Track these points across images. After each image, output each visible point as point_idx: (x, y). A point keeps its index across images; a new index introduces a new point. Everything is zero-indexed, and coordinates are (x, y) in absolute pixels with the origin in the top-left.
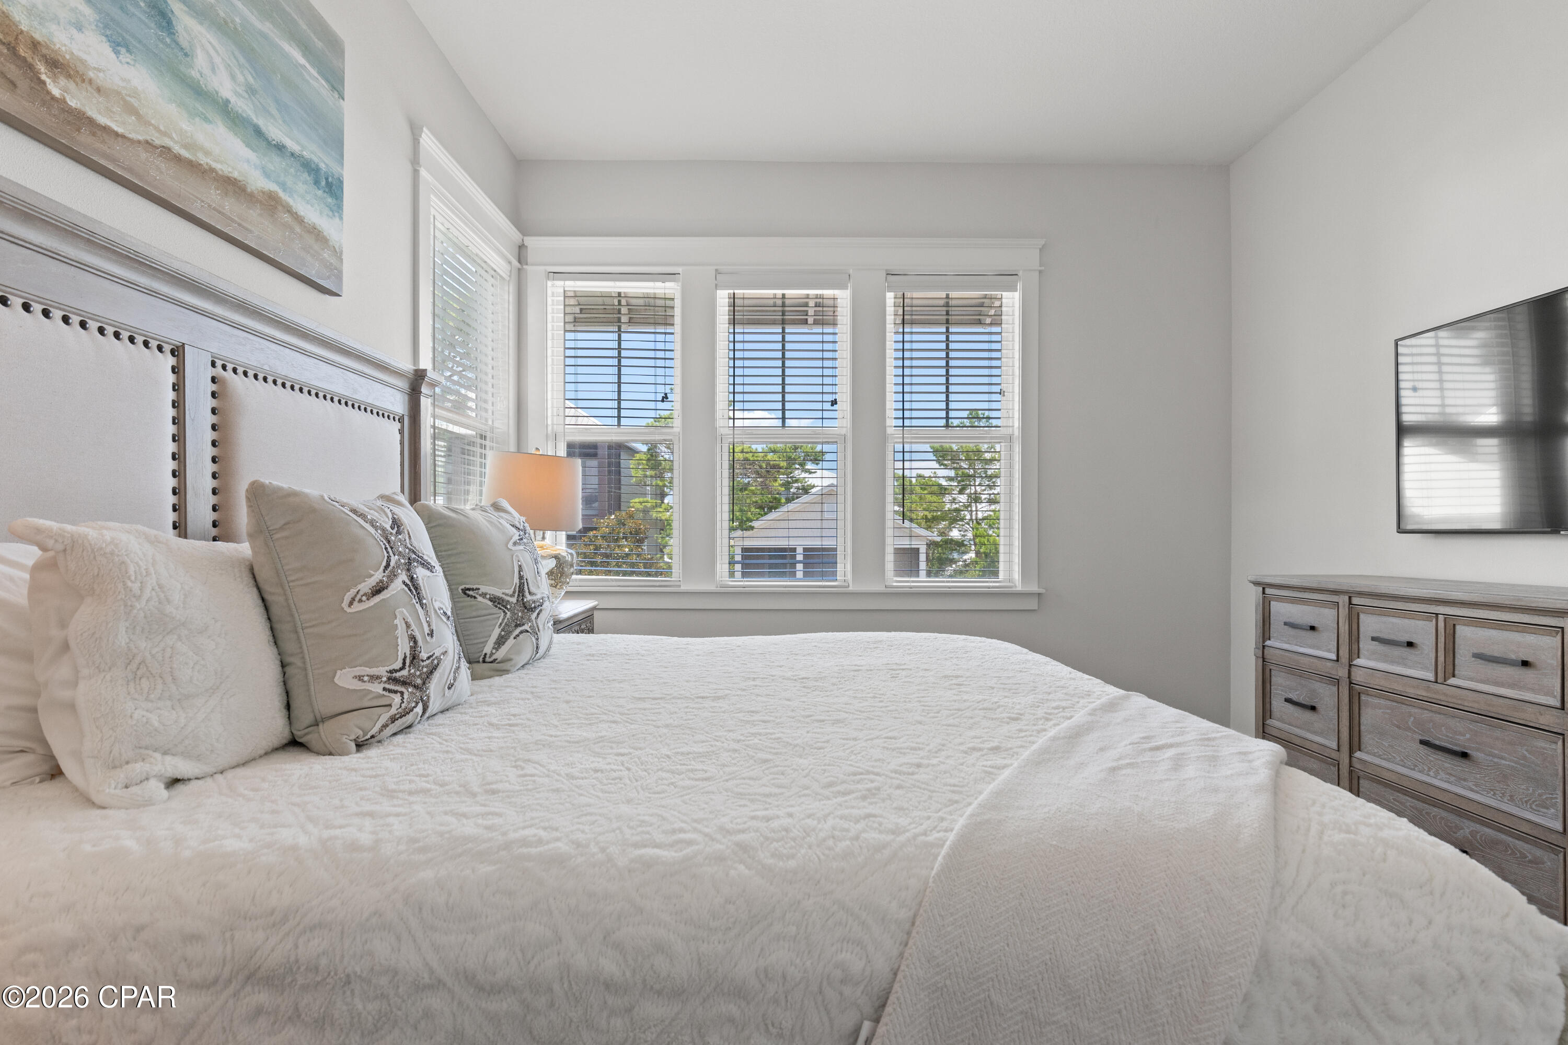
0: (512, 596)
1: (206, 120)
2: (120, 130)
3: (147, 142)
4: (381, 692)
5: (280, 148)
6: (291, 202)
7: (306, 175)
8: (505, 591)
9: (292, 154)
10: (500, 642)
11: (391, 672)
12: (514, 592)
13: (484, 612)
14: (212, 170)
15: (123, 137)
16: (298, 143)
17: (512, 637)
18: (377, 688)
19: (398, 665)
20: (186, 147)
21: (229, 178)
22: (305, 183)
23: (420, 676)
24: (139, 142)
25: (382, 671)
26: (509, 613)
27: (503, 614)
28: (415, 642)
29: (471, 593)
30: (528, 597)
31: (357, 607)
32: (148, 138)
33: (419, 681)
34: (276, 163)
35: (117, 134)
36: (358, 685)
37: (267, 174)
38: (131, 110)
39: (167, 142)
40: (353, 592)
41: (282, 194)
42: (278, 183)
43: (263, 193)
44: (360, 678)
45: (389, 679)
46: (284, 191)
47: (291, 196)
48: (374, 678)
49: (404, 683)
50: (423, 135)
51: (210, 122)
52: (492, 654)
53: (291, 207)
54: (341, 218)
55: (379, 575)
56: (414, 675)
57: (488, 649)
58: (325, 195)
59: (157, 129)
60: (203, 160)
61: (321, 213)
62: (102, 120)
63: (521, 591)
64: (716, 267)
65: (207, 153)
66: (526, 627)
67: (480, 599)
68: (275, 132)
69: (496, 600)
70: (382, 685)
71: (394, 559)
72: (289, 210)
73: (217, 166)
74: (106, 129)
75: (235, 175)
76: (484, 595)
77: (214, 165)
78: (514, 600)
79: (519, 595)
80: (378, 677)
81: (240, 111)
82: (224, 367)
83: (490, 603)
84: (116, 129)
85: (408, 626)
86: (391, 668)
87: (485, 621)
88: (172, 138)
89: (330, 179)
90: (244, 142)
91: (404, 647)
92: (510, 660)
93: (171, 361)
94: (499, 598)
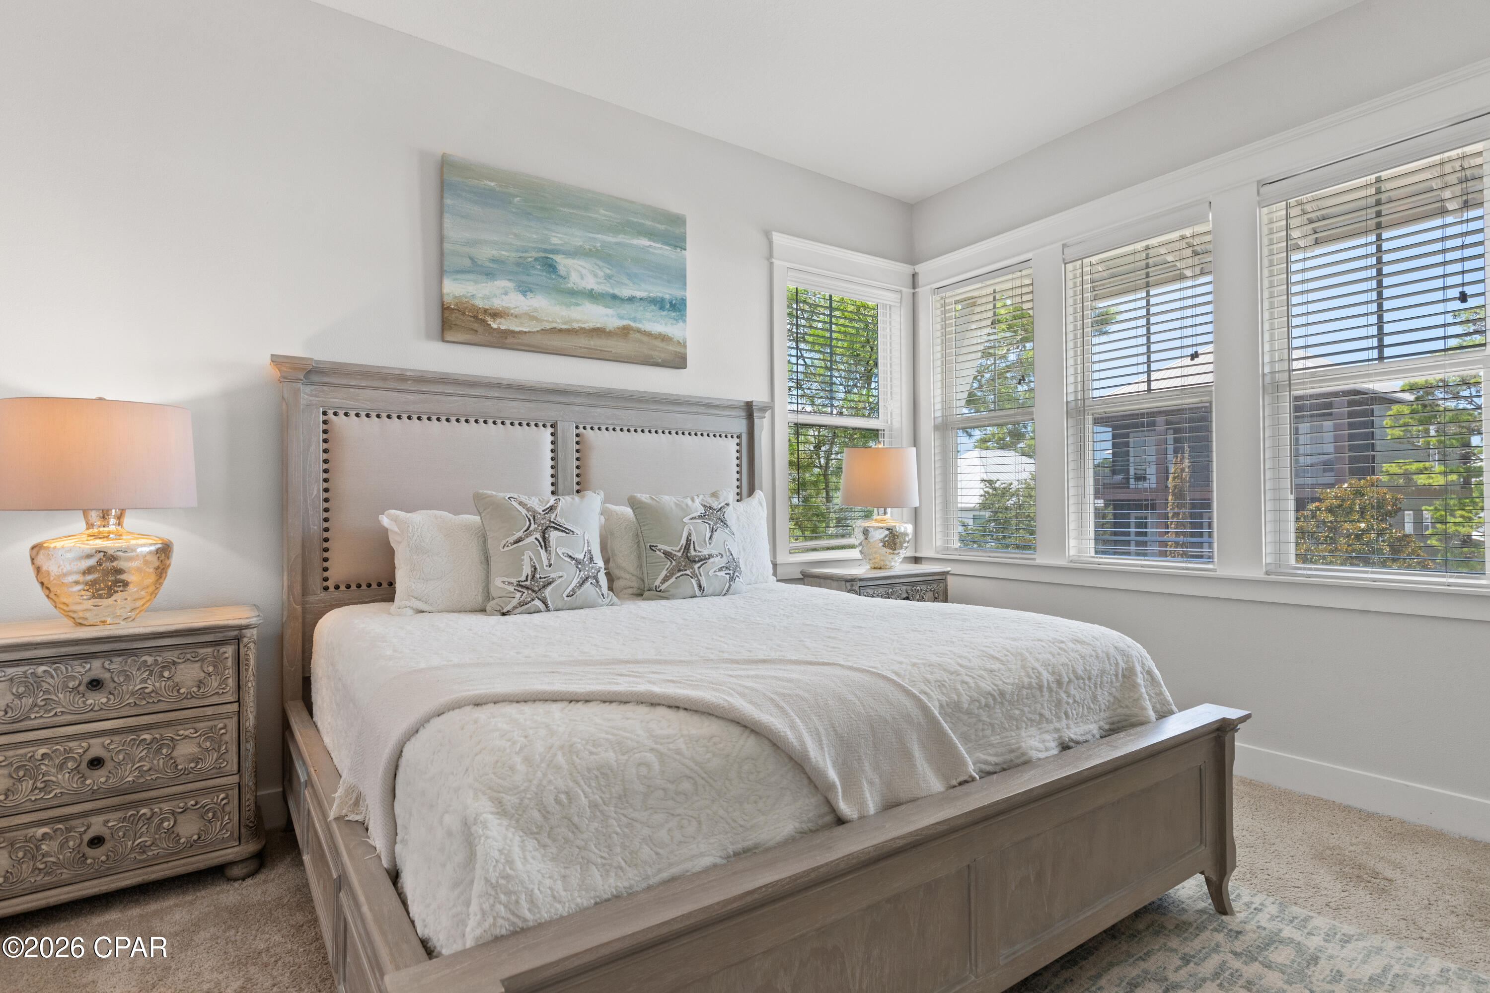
0: (679, 551)
1: (578, 305)
2: (527, 330)
3: (542, 330)
4: (513, 590)
5: (631, 299)
6: (640, 326)
7: (653, 307)
8: (676, 549)
9: (641, 299)
10: (665, 580)
11: (519, 582)
12: (680, 549)
13: (658, 560)
14: (582, 329)
15: (529, 332)
16: (645, 291)
17: (674, 577)
18: (511, 588)
19: (523, 578)
20: (565, 323)
21: (593, 329)
22: (653, 311)
23: (538, 586)
24: (538, 331)
25: (514, 580)
26: (674, 563)
27: (669, 563)
28: (535, 569)
29: (653, 548)
30: (693, 553)
31: (506, 549)
32: (543, 328)
33: (536, 589)
34: (627, 309)
35: (526, 332)
36: (502, 585)
37: (621, 317)
38: (533, 318)
39: (554, 325)
40: (504, 542)
41: (633, 324)
42: (630, 319)
43: (618, 328)
44: (504, 582)
45: (517, 585)
46: (635, 321)
47: (640, 322)
48: (510, 583)
49: (527, 588)
50: (774, 237)
51: (581, 305)
52: (659, 586)
53: (640, 329)
54: (685, 321)
55: (520, 534)
56: (534, 585)
57: (657, 583)
58: (670, 312)
59: (548, 321)
60: (576, 325)
61: (666, 324)
62: (517, 329)
63: (687, 548)
64: (1063, 242)
65: (578, 321)
66: (688, 572)
67: (658, 552)
68: (626, 292)
69: (667, 555)
70: (514, 587)
71: (533, 526)
72: (639, 331)
73: (586, 326)
74: (520, 332)
75: (598, 325)
76: (660, 550)
77: (583, 326)
78: (680, 554)
79: (684, 552)
80: (512, 583)
81: (601, 291)
82: (584, 428)
83: (663, 555)
84: (525, 330)
85: (531, 560)
86: (519, 579)
87: (656, 566)
88: (556, 322)
89: (674, 302)
90: (604, 306)
91: (527, 570)
92: (669, 591)
93: (550, 430)
94: (669, 552)
